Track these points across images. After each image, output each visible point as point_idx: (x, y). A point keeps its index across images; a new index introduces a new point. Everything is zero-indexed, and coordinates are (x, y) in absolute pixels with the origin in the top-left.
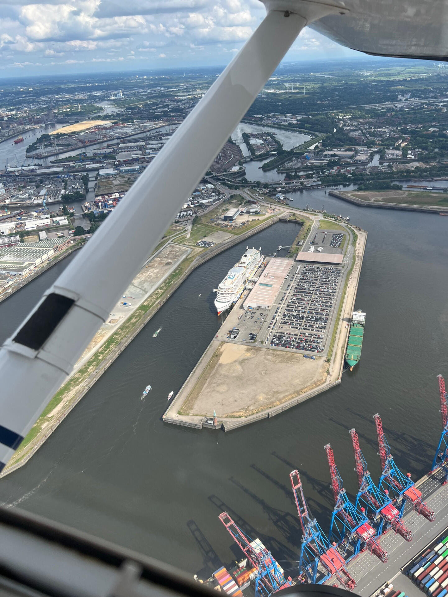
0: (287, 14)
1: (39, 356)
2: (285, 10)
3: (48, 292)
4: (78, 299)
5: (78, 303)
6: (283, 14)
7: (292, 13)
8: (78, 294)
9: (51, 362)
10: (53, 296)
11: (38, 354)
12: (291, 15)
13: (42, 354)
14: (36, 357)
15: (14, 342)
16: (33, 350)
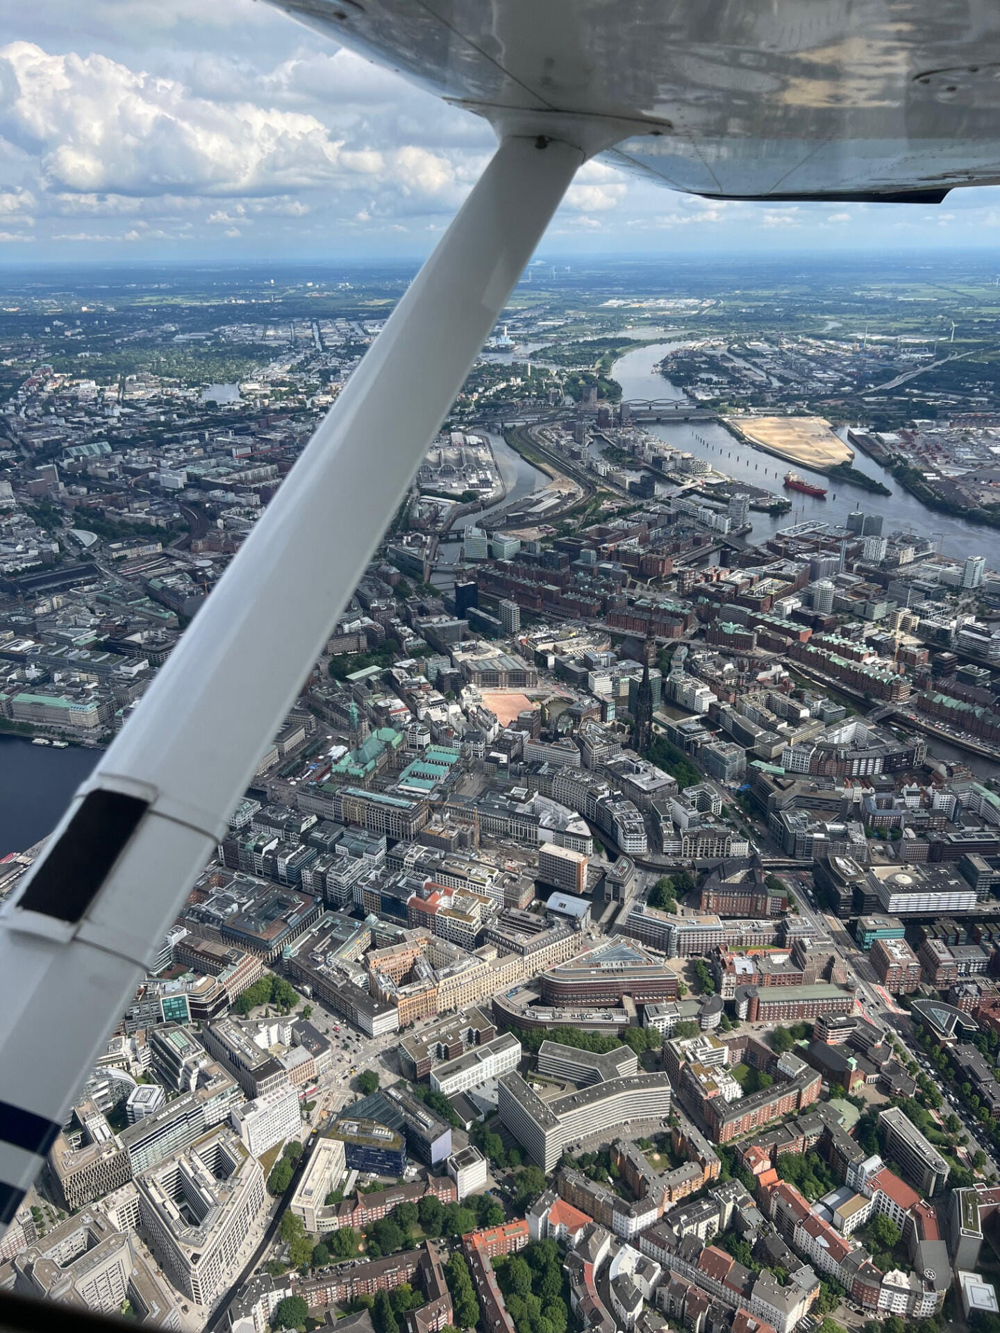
0: (542, 142)
1: (80, 935)
2: (538, 134)
3: (85, 788)
4: (156, 799)
5: (157, 807)
6: (534, 142)
7: (551, 139)
8: (154, 788)
9: (109, 946)
10: (98, 797)
11: (78, 931)
12: (550, 146)
13: (87, 930)
14: (74, 939)
15: (20, 908)
16: (67, 923)
